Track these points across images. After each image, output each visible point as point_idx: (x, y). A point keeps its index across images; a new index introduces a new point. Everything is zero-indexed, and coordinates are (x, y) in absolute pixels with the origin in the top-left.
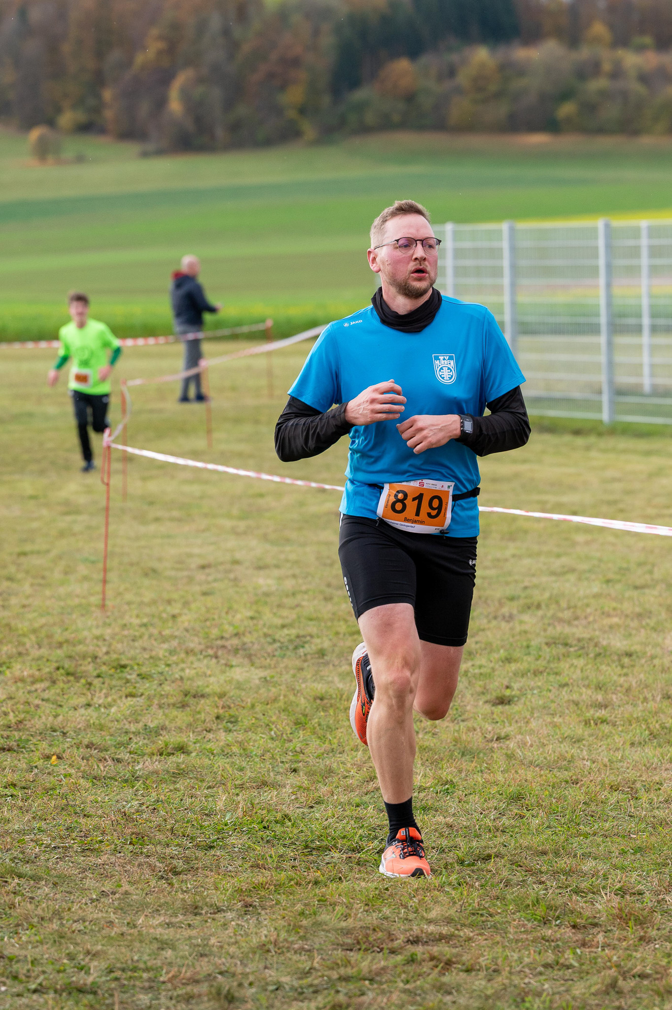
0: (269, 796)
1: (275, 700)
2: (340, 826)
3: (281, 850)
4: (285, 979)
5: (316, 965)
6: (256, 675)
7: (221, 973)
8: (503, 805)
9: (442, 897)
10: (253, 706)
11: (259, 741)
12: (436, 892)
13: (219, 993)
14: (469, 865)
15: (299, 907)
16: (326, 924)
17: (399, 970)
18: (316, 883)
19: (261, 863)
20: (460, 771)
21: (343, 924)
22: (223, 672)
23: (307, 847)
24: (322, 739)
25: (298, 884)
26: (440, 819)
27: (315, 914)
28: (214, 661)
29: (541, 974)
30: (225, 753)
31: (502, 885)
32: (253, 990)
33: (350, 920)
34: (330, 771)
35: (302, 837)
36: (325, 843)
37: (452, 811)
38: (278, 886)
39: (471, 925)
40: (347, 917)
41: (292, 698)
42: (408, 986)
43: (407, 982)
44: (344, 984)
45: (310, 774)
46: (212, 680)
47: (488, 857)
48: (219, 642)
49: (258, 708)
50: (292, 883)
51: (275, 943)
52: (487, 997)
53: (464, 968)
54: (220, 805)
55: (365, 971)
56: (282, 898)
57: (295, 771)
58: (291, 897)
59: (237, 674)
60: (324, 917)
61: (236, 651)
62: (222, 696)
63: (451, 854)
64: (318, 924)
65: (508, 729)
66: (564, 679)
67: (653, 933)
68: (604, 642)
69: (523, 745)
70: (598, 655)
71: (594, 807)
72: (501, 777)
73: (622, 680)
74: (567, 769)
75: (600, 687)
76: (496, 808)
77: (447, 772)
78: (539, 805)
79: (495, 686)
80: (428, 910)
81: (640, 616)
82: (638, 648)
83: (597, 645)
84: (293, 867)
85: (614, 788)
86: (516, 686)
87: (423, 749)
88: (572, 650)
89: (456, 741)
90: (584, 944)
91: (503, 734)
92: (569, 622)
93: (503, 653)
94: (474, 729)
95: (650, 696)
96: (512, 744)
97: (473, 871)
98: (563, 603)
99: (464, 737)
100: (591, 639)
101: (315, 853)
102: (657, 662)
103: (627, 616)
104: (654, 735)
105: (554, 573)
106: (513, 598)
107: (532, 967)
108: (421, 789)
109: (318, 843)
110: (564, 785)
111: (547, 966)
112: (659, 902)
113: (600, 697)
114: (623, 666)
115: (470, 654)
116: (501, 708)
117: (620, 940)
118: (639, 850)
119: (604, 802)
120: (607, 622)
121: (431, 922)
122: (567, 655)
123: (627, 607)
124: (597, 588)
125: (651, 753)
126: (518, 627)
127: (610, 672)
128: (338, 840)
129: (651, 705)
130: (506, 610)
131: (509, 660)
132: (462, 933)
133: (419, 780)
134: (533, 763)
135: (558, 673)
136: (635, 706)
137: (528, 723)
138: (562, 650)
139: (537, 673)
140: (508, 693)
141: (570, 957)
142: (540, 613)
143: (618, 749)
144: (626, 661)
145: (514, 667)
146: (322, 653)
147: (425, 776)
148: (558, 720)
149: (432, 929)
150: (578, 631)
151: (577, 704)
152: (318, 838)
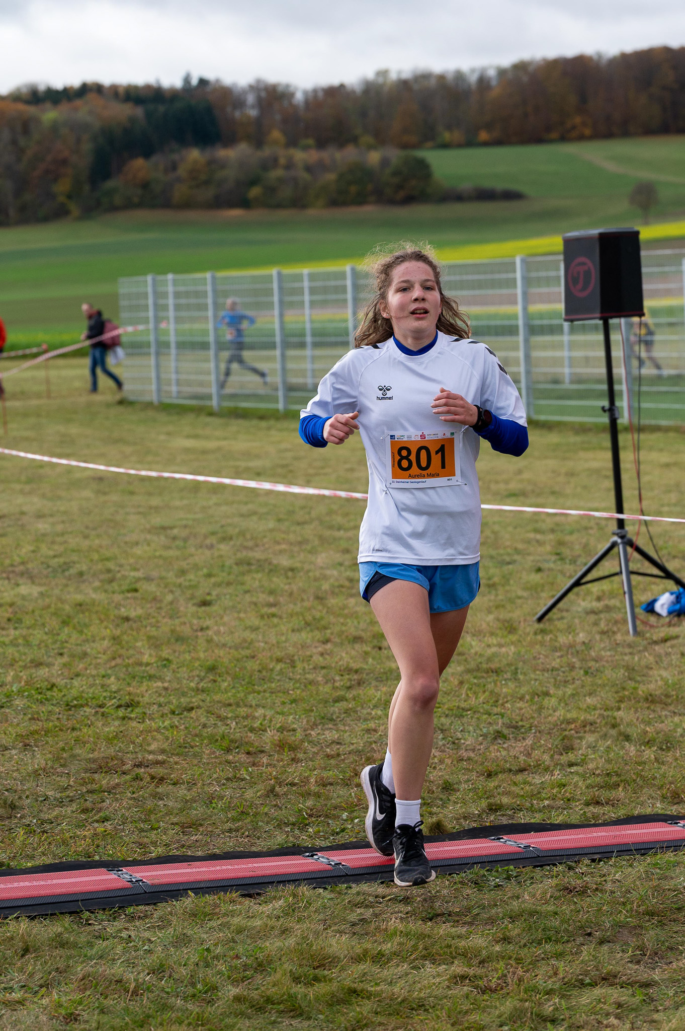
0: (43, 672)
1: (49, 607)
2: (91, 691)
3: (50, 708)
4: (50, 793)
5: (72, 783)
6: (35, 590)
7: (7, 790)
8: (203, 674)
9: (159, 736)
10: (33, 611)
11: (38, 635)
12: (155, 733)
13: (5, 803)
14: (178, 714)
15: (61, 744)
16: (79, 755)
17: (128, 784)
18: (73, 729)
19: (36, 716)
20: (175, 652)
21: (91, 756)
22: (13, 589)
23: (68, 705)
24: (81, 632)
25: (61, 730)
26: (159, 684)
27: (72, 749)
28: (6, 582)
29: (224, 785)
30: (14, 643)
31: (200, 727)
32: (29, 801)
33: (96, 753)
34: (85, 654)
35: (65, 699)
36: (80, 702)
37: (167, 678)
38: (47, 732)
39: (177, 754)
40: (93, 750)
41: (60, 605)
42: (134, 796)
43: (134, 793)
44: (90, 795)
45: (72, 656)
46: (5, 594)
47: (192, 709)
48: (10, 569)
49: (37, 613)
50: (57, 729)
51: (44, 770)
52: (187, 801)
53: (172, 782)
54: (9, 679)
55: (105, 787)
56: (50, 739)
57: (61, 654)
58: (56, 739)
59: (24, 590)
60: (78, 751)
61: (22, 574)
62: (12, 605)
63: (166, 708)
64: (73, 756)
65: (208, 623)
66: (247, 587)
67: (301, 755)
68: (275, 562)
69: (218, 633)
70: (271, 571)
71: (264, 673)
72: (202, 655)
73: (287, 587)
74: (248, 648)
75: (271, 592)
76: (198, 676)
77: (165, 653)
78: (227, 673)
79: (200, 594)
80: (149, 745)
81: (300, 543)
82: (298, 565)
83: (270, 564)
84: (58, 719)
85: (279, 660)
86: (214, 593)
87: (149, 638)
88: (253, 567)
89: (173, 631)
90: (254, 764)
91: (204, 626)
92: (251, 549)
93: (205, 571)
94: (185, 623)
95: (305, 597)
96: (210, 633)
97: (181, 718)
98: (248, 536)
99: (178, 629)
100: (266, 560)
101: (73, 709)
102: (311, 574)
103: (291, 544)
104: (307, 624)
105: (242, 515)
106: (213, 533)
107: (218, 780)
108: (147, 664)
109: (75, 702)
110: (245, 659)
111: (228, 779)
112: (306, 735)
113: (271, 599)
114: (287, 578)
115: (183, 572)
116: (203, 608)
117: (278, 761)
118: (294, 701)
119: (272, 670)
120: (278, 548)
121: (150, 752)
122: (249, 571)
123: (292, 537)
124: (271, 525)
125: (305, 636)
126: (216, 554)
127: (278, 582)
128: (89, 700)
129: (306, 604)
130: (208, 542)
131: (209, 575)
132: (172, 760)
133: (146, 658)
134: (224, 645)
135: (243, 584)
136: (295, 604)
137: (222, 618)
138: (246, 568)
139: (229, 584)
140: (208, 598)
141: (244, 773)
142: (232, 543)
143: (283, 634)
144: (290, 574)
145: (213, 580)
146: (81, 574)
147: (150, 655)
148: (242, 615)
149: (151, 757)
150: (257, 555)
151: (255, 604)
152: (76, 699)
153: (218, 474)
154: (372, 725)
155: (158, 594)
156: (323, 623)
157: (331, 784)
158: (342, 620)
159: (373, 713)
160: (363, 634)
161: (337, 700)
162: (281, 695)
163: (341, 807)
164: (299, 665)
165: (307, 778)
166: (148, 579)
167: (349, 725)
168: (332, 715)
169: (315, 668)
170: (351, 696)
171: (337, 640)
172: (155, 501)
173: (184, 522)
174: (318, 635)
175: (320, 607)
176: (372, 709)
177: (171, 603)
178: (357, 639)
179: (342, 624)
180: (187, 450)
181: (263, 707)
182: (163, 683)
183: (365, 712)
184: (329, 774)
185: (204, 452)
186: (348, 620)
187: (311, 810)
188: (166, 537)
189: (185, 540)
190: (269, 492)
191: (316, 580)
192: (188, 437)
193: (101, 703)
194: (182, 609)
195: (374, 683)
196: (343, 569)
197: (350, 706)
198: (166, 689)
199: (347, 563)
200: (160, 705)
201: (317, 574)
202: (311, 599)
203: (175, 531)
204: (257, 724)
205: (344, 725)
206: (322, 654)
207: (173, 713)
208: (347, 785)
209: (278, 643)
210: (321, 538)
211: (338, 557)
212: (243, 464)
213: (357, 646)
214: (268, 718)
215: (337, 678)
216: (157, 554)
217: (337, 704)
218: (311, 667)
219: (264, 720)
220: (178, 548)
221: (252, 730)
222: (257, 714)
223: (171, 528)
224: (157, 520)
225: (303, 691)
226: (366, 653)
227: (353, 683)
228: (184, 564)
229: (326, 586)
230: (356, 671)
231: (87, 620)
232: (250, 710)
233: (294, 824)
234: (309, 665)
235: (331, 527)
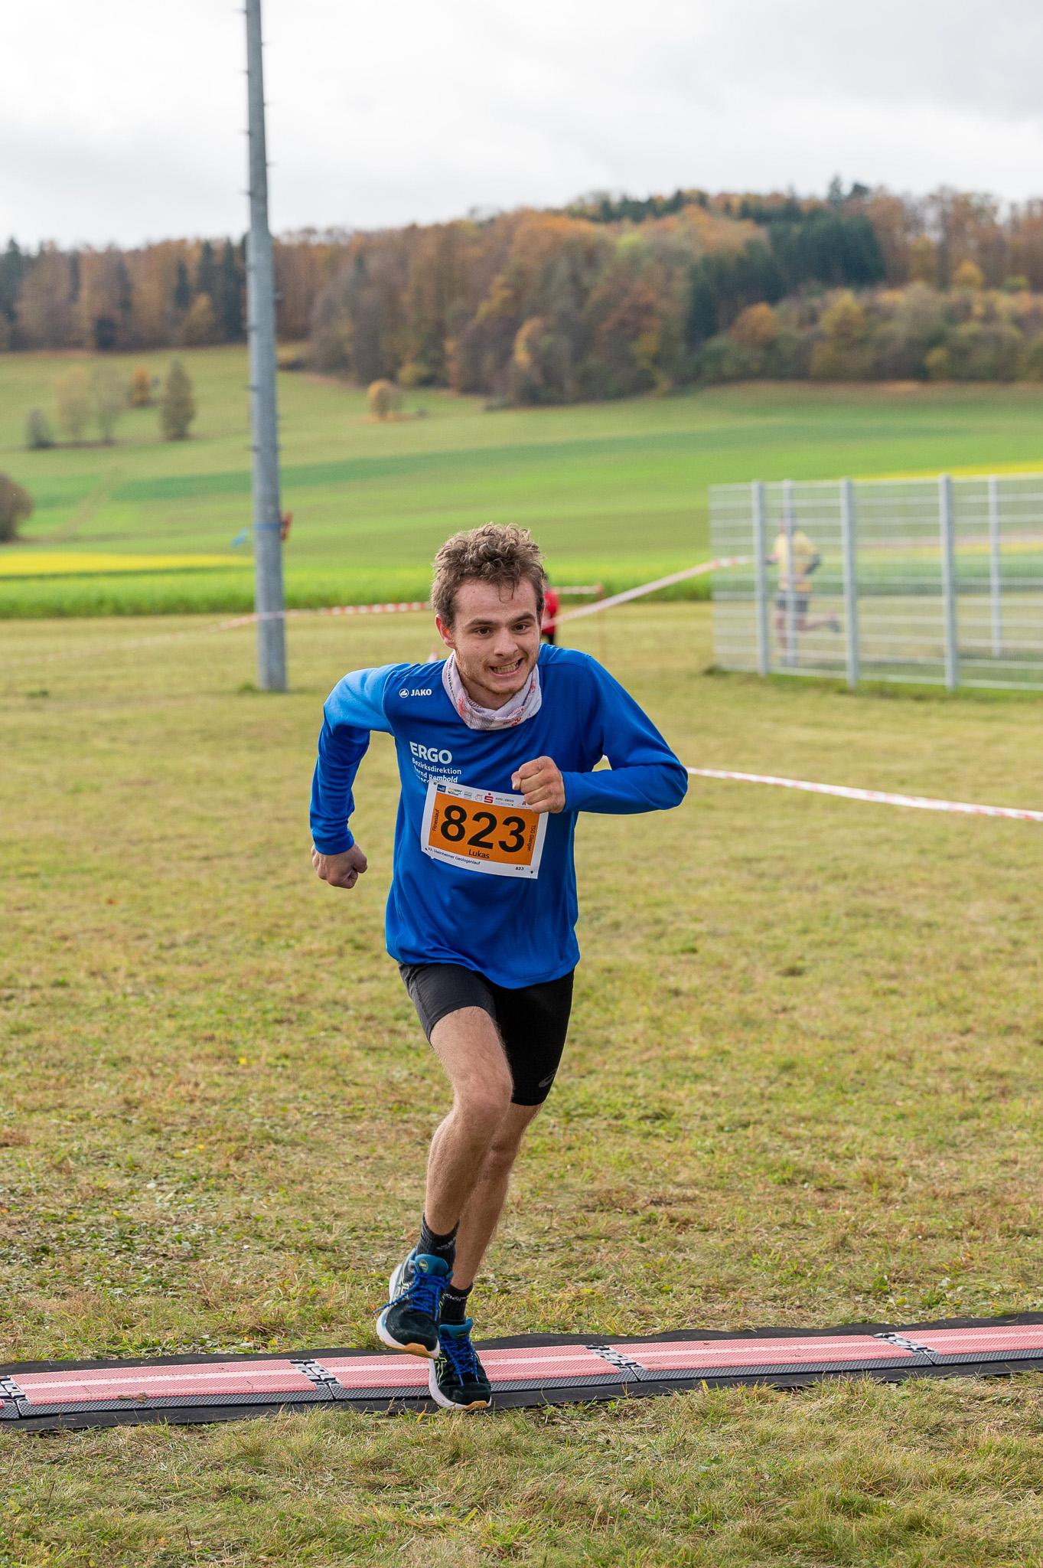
2: (607, 1095)
4: (522, 1238)
5: (555, 1225)
8: (775, 1074)
9: (693, 1163)
12: (689, 1157)
14: (728, 1132)
15: (549, 1170)
16: (572, 1186)
17: (636, 1229)
18: (570, 1148)
20: (739, 1041)
21: (590, 1187)
24: (606, 1010)
25: (552, 1150)
26: (708, 1088)
27: (562, 1177)
29: (776, 1233)
31: (758, 1151)
33: (598, 1183)
34: (607, 1042)
35: (565, 1105)
36: (586, 1111)
37: (723, 1079)
39: (716, 1188)
40: (593, 1179)
42: (642, 1245)
43: (642, 1240)
44: (580, 1242)
47: (750, 1124)
51: (519, 1204)
52: (718, 1255)
53: (701, 1227)
55: (602, 1231)
60: (571, 1180)
63: (713, 1122)
64: (564, 1187)
65: (794, 1001)
66: (858, 950)
67: (895, 1194)
68: (904, 912)
69: (808, 1015)
70: (898, 926)
71: (864, 1075)
72: (777, 1047)
73: (917, 951)
74: (848, 1039)
75: (895, 958)
76: (767, 1078)
77: (725, 1042)
78: (811, 1074)
79: (788, 959)
80: (678, 1173)
81: (947, 886)
82: (939, 919)
83: (897, 916)
84: (551, 1133)
85: (890, 1057)
86: (809, 956)
87: (705, 1020)
88: (872, 921)
89: (742, 1011)
90: (826, 1205)
91: (790, 1005)
92: (872, 893)
93: (800, 925)
94: (760, 1001)
95: (943, 966)
96: (796, 1015)
97: (731, 1137)
98: (871, 874)
99: (750, 1009)
100: (892, 910)
101: (576, 1119)
102: (956, 932)
103: (933, 887)
104: (942, 1005)
105: (869, 844)
106: (821, 869)
107: (769, 1227)
108: (696, 1059)
109: (580, 1111)
110: (841, 1054)
111: (783, 1226)
112: (911, 1166)
113: (893, 968)
114: (921, 937)
115: (767, 925)
116: (789, 980)
117: (862, 1202)
118: (903, 1116)
119: (877, 1071)
120: (913, 892)
121: (679, 1185)
122: (865, 926)
123: (936, 878)
124: (908, 858)
125: (936, 1023)
126: (820, 898)
127: (908, 943)
128: (601, 1108)
129: (943, 976)
130: (810, 882)
131: (805, 931)
132: (706, 1196)
133: (694, 1050)
134: (814, 1034)
135: (853, 945)
136: (927, 976)
137: (815, 993)
138: (861, 921)
139: (832, 944)
140: (799, 964)
141: (808, 1218)
142: (846, 884)
143: (903, 1020)
144: (925, 931)
145: (809, 938)
146: (616, 925)
147: (702, 1045)
148: (847, 990)
149: (677, 1191)
150: (881, 902)
151: (867, 974)
152: (582, 1105)
153: (842, 780)
154: (1010, 1154)
155: (726, 957)
156: (964, 1004)
157: (933, 1236)
158: (992, 1001)
159: (1016, 1136)
160: (1022, 1023)
161: (965, 1117)
162: (882, 1107)
163: (943, 1269)
164: (919, 1065)
165: (899, 1228)
166: (714, 934)
167: (980, 1154)
168: (955, 1137)
169: (941, 1070)
170: (986, 1111)
171: (982, 1029)
172: (742, 820)
173: (780, 852)
174: (955, 1022)
175: (963, 981)
176: (1015, 1131)
177: (744, 971)
178: (1012, 1029)
179: (994, 1007)
180: (801, 745)
181: (855, 1124)
182: (713, 1086)
183: (1003, 1134)
184: (930, 1223)
185: (827, 748)
186: (1003, 1002)
187: (897, 1272)
188: (750, 872)
189: (777, 878)
190: (913, 812)
191: (964, 940)
192: (806, 725)
193: (617, 1113)
194: (759, 979)
195: (1025, 1094)
196: (1004, 925)
197: (983, 1125)
198: (715, 1095)
199: (1013, 917)
200: (704, 1118)
201: (966, 932)
202: (953, 967)
203: (764, 866)
204: (841, 1149)
205: (972, 1153)
206: (956, 1050)
207: (721, 1128)
208: (957, 1238)
209: (894, 1032)
210: (980, 880)
211: (1001, 908)
212: (879, 767)
213: (1011, 1041)
214: (859, 1140)
215: (972, 1085)
216: (733, 898)
217: (965, 1123)
218: (936, 1068)
219: (853, 1142)
220: (764, 890)
221: (834, 1157)
222: (843, 1134)
223: (758, 860)
224: (742, 848)
225: (918, 1102)
226: (1021, 1051)
227: (993, 1092)
228: (770, 914)
229: (976, 951)
230: (1001, 1076)
231: (616, 993)
232: (833, 1129)
233: (869, 1293)
234: (933, 1064)
235: (997, 864)
